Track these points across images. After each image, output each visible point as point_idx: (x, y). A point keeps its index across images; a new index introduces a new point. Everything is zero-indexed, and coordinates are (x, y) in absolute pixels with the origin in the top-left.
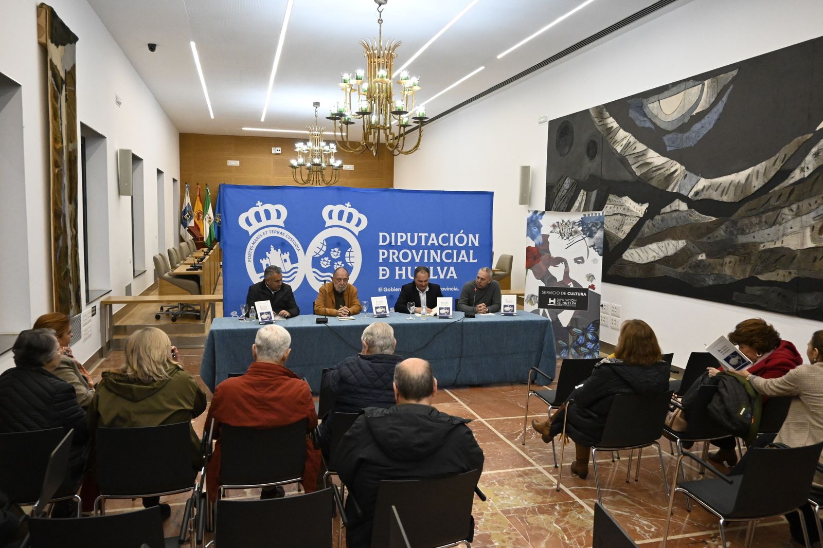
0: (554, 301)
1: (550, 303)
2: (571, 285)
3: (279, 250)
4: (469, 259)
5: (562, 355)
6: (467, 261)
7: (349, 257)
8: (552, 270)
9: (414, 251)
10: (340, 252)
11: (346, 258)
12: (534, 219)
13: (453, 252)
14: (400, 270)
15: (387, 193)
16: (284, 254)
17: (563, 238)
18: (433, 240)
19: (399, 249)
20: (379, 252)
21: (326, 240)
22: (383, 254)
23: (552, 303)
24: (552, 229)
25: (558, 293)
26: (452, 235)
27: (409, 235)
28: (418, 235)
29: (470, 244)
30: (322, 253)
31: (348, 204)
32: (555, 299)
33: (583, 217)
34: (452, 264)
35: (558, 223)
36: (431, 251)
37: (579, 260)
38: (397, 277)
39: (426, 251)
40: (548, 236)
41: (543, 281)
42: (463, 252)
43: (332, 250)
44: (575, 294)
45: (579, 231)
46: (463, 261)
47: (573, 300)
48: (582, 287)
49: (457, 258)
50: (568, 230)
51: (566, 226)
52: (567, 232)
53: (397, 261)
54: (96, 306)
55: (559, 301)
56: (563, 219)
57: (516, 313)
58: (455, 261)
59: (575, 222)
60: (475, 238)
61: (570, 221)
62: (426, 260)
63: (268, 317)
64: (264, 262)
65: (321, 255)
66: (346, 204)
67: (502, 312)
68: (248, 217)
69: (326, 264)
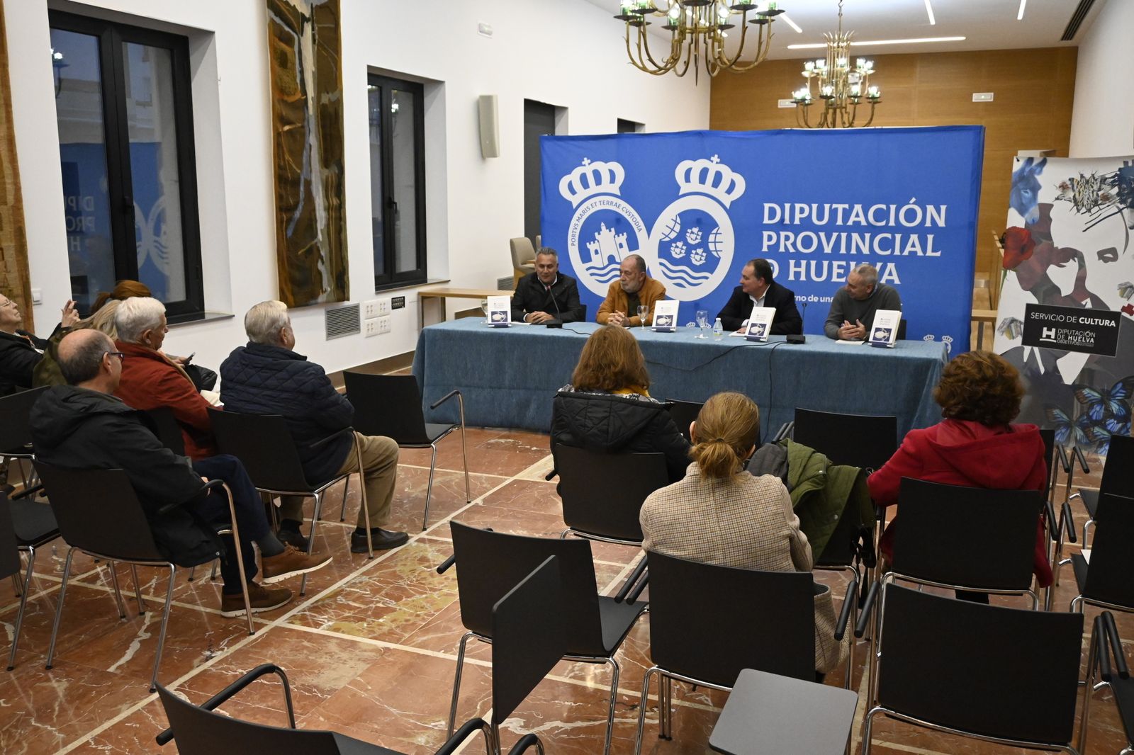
0: (1053, 333)
1: (1044, 336)
2: (1088, 304)
3: (613, 229)
4: (924, 250)
5: (1057, 439)
6: (920, 253)
7: (715, 242)
8: (1053, 272)
9: (822, 235)
10: (700, 233)
11: (710, 244)
12: (1025, 174)
13: (894, 238)
14: (798, 265)
16: (619, 236)
17: (1078, 211)
18: (858, 214)
19: (796, 230)
20: (762, 234)
21: (680, 215)
22: (770, 238)
23: (1048, 337)
24: (1059, 192)
25: (1061, 318)
26: (893, 207)
27: (815, 206)
28: (831, 207)
29: (928, 224)
30: (673, 235)
31: (715, 158)
32: (1054, 330)
33: (1122, 166)
34: (891, 258)
35: (1071, 180)
36: (853, 234)
37: (1108, 255)
38: (791, 277)
39: (844, 235)
40: (1051, 206)
41: (1035, 294)
42: (914, 238)
43: (689, 231)
44: (1094, 322)
45: (1112, 196)
46: (913, 254)
47: (1088, 334)
48: (1109, 308)
49: (903, 248)
50: (1091, 195)
51: (1087, 186)
52: (1088, 199)
53: (792, 250)
54: (404, 297)
55: (1061, 334)
56: (1081, 173)
57: (891, 344)
58: (897, 252)
59: (1106, 179)
60: (939, 212)
61: (1096, 177)
62: (843, 251)
63: (502, 318)
64: (592, 247)
65: (672, 238)
66: (712, 158)
67: (871, 339)
68: (571, 181)
69: (678, 253)
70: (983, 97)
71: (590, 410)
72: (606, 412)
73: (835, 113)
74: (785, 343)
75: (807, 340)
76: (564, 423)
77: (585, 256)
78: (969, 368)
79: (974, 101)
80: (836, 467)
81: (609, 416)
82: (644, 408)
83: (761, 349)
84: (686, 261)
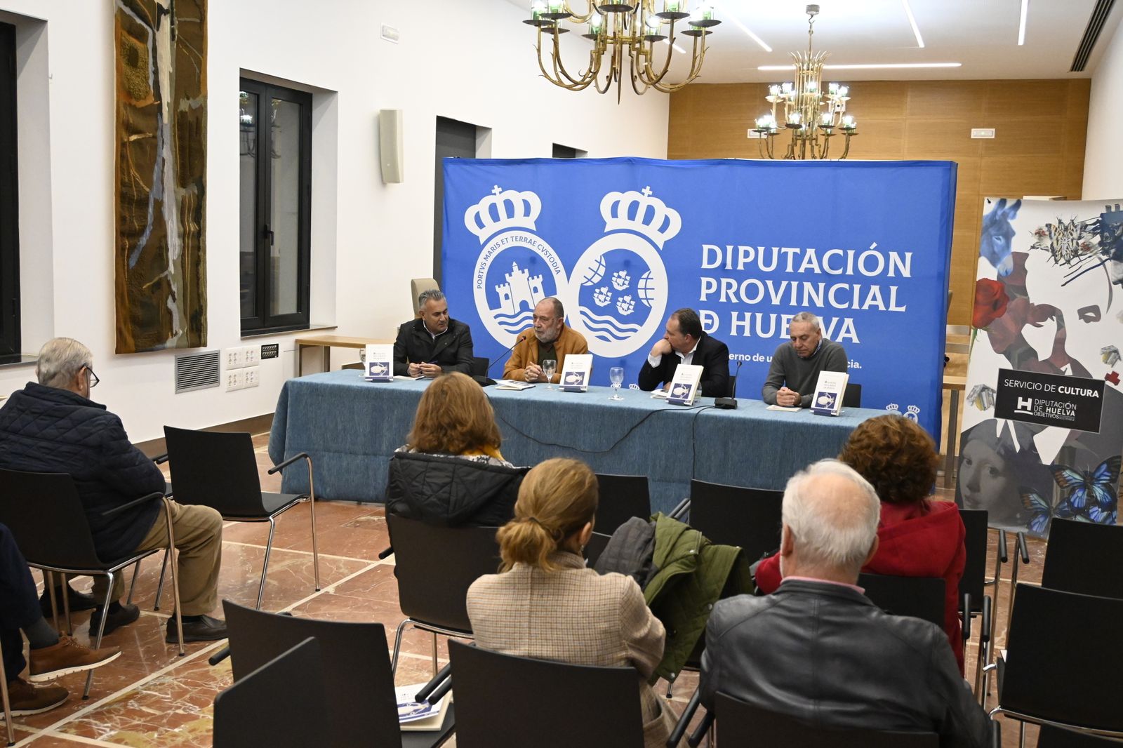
0: (1029, 404)
1: (1019, 407)
2: (1068, 371)
3: (526, 270)
4: (887, 304)
5: (1034, 529)
6: (882, 308)
7: (645, 289)
8: (1028, 332)
9: (770, 283)
10: (628, 278)
11: (639, 291)
12: (997, 218)
13: (852, 289)
14: (741, 318)
15: (722, 167)
16: (533, 279)
17: (1056, 262)
18: (811, 261)
19: (740, 277)
20: (700, 281)
21: (606, 255)
22: (709, 285)
23: (1024, 408)
24: (1035, 240)
25: (1038, 387)
26: (851, 253)
27: (761, 250)
28: (780, 251)
29: (891, 274)
30: (597, 279)
31: (647, 191)
32: (1030, 400)
33: (1104, 211)
34: (848, 313)
35: (1049, 226)
36: (805, 283)
37: (1090, 314)
38: (734, 332)
39: (794, 284)
40: (1026, 255)
41: (1009, 358)
42: (875, 289)
43: (616, 274)
44: (1075, 391)
45: (1093, 246)
46: (874, 308)
47: (1068, 406)
48: (1091, 377)
49: (862, 300)
50: (1071, 244)
51: (1066, 233)
52: (1067, 248)
53: (734, 300)
54: (277, 345)
55: (1039, 405)
56: (1060, 218)
57: (836, 412)
58: (856, 306)
59: (1087, 225)
60: (903, 260)
61: (1076, 223)
62: (793, 302)
63: (382, 371)
64: (501, 290)
65: (596, 282)
66: (643, 191)
67: (813, 405)
68: (478, 212)
69: (603, 300)
70: (983, 133)
71: (427, 474)
72: (447, 476)
73: (804, 144)
74: (711, 407)
75: (738, 405)
76: (398, 490)
77: (494, 302)
78: (872, 433)
79: (972, 137)
80: (713, 547)
81: (452, 481)
82: (494, 474)
83: (682, 414)
84: (611, 310)
